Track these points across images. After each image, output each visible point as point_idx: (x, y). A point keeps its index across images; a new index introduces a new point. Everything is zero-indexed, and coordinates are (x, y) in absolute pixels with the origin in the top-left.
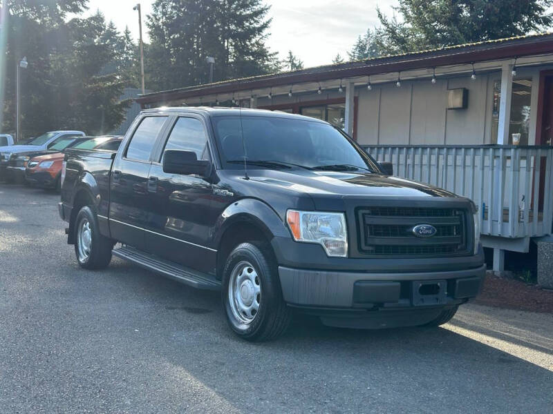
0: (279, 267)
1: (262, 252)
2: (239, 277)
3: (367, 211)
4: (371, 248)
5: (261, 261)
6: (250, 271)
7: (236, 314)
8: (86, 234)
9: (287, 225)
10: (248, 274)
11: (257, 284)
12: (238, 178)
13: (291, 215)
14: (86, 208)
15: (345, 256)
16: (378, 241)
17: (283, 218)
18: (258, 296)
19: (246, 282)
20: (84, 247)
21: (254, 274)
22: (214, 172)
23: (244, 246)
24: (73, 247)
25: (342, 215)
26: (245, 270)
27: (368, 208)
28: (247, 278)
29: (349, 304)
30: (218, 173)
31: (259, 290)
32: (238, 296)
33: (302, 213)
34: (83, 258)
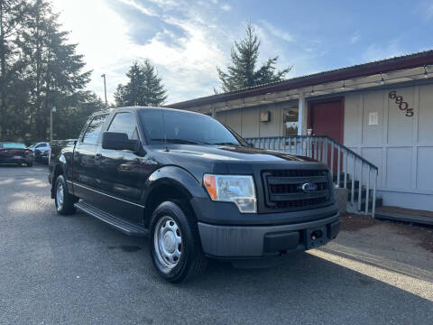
0: (199, 223)
1: (183, 209)
2: (163, 229)
3: (269, 174)
4: (274, 204)
5: (182, 216)
6: (172, 224)
7: (161, 259)
8: (61, 193)
9: (204, 187)
10: (170, 227)
11: (178, 235)
12: (160, 151)
13: (207, 179)
14: (61, 176)
15: (254, 212)
16: (278, 198)
17: (200, 181)
18: (180, 246)
19: (169, 232)
20: (61, 201)
21: (175, 227)
22: (141, 148)
23: (166, 204)
24: (54, 200)
25: (251, 177)
26: (168, 222)
27: (269, 171)
28: (169, 230)
29: (260, 254)
30: (145, 148)
31: (180, 241)
32: (163, 244)
33: (217, 177)
34: (60, 208)
